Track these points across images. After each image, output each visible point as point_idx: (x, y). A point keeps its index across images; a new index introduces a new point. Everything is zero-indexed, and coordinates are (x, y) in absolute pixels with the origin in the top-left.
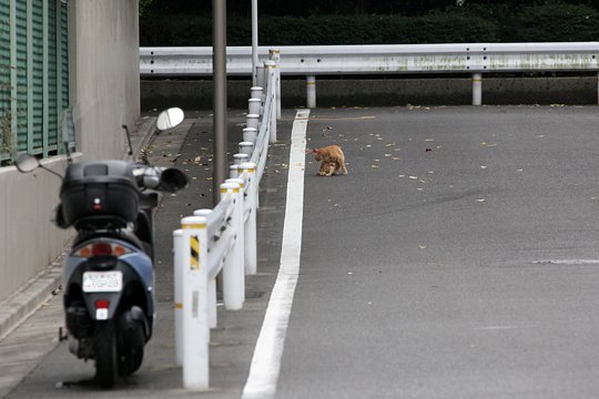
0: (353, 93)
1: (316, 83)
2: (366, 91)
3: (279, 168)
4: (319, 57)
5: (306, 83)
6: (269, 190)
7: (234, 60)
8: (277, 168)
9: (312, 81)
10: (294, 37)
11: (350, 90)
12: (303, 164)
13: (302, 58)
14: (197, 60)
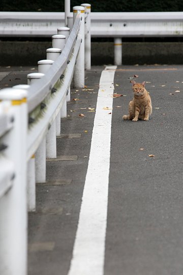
0: (153, 54)
1: (122, 44)
2: (164, 52)
3: (85, 112)
4: (125, 23)
5: (114, 45)
6: (71, 136)
7: (53, 24)
8: (83, 111)
9: (118, 42)
10: (104, 6)
11: (150, 51)
12: (111, 107)
13: (111, 22)
14: (22, 24)
